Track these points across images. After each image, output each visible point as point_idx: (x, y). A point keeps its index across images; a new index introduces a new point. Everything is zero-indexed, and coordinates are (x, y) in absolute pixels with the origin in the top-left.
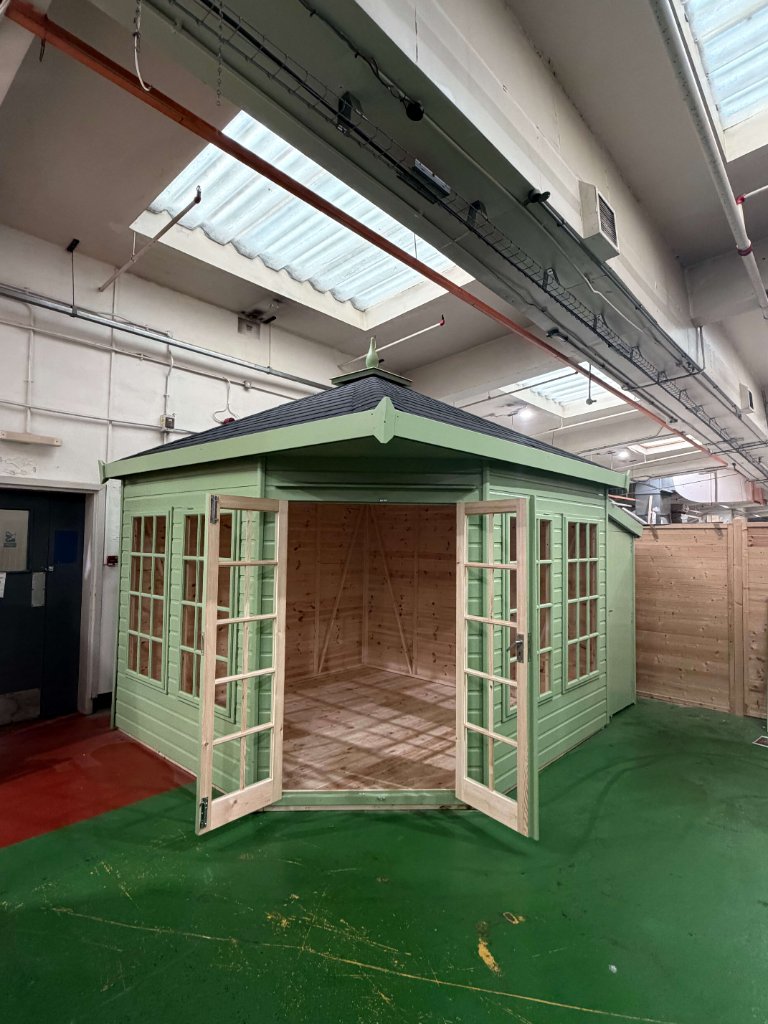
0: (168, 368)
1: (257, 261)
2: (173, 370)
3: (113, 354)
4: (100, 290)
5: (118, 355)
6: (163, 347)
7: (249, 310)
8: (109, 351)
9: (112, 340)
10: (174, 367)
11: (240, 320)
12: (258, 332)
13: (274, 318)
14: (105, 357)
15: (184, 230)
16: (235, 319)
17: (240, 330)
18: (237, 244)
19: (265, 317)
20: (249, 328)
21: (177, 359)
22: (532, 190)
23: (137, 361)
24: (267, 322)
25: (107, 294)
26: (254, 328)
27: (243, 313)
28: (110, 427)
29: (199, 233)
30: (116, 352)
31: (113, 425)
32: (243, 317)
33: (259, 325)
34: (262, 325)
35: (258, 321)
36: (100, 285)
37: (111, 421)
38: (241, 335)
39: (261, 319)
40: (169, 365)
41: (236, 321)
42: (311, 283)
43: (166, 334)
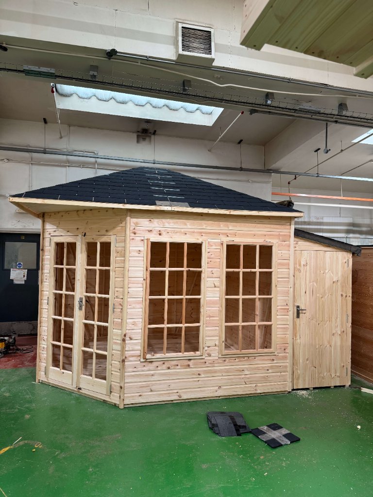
0: (95, 170)
1: (130, 104)
2: (98, 170)
3: (67, 167)
4: (61, 138)
5: (70, 168)
6: (93, 160)
7: (141, 130)
8: (65, 166)
9: (68, 161)
10: (98, 168)
11: (138, 137)
12: (150, 140)
13: (155, 131)
14: (64, 169)
16: (135, 135)
17: (138, 142)
18: (115, 98)
20: (144, 139)
21: (99, 164)
23: (79, 168)
24: (154, 133)
25: (64, 140)
26: (148, 139)
27: (138, 132)
29: (93, 99)
30: (69, 166)
32: (140, 134)
33: (150, 137)
34: (153, 137)
35: (150, 135)
38: (139, 144)
39: (150, 133)
40: (95, 168)
41: (136, 136)
42: (167, 106)
43: (94, 153)
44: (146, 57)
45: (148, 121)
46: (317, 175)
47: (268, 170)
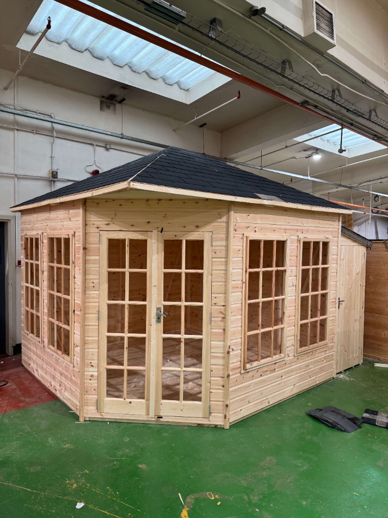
0: (52, 138)
1: (107, 62)
2: (56, 139)
3: (16, 131)
4: (6, 89)
5: (19, 132)
6: (48, 125)
7: (106, 95)
8: (12, 130)
9: (16, 123)
10: (56, 137)
11: (102, 102)
12: (115, 110)
13: (124, 99)
14: (11, 133)
15: (54, 44)
16: (98, 101)
17: (101, 109)
18: (91, 51)
19: (119, 99)
20: (108, 107)
21: (58, 132)
22: (253, 7)
23: (32, 135)
24: (121, 101)
25: (9, 92)
26: (112, 107)
27: (103, 97)
28: (16, 179)
29: (65, 46)
30: (17, 130)
31: (18, 178)
32: (104, 100)
33: (115, 105)
34: (118, 105)
35: (114, 102)
36: (5, 85)
37: (16, 175)
38: (102, 112)
39: (116, 100)
40: (53, 137)
41: (99, 103)
42: (147, 73)
43: (50, 116)
44: (283, 26)
45: (125, 87)
46: (260, 168)
47: (225, 158)
